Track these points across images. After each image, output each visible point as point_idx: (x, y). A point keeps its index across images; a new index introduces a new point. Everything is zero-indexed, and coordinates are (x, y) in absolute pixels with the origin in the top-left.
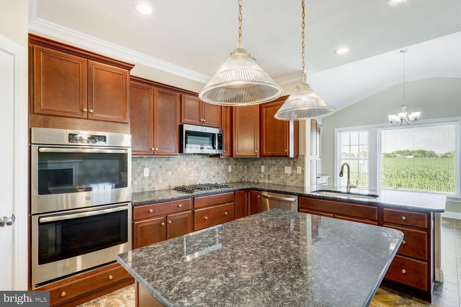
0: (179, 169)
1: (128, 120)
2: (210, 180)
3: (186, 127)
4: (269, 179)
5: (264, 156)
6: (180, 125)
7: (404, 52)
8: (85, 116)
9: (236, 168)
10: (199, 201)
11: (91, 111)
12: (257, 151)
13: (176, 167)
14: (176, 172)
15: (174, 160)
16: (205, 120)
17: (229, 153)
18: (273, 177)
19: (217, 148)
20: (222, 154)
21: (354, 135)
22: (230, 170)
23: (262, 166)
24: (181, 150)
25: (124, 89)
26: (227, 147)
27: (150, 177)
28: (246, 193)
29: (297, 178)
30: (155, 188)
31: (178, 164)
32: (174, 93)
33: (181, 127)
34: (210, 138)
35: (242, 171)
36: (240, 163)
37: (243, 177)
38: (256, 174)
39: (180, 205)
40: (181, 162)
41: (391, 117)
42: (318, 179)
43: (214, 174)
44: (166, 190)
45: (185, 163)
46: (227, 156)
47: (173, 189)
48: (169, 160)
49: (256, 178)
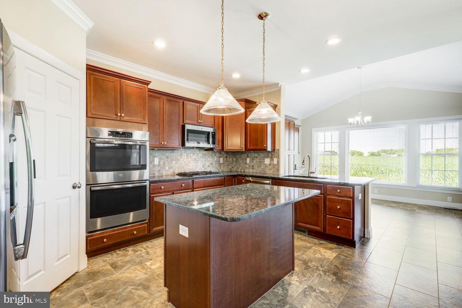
0: (181, 160)
1: (147, 122)
2: (205, 169)
3: (188, 127)
4: (253, 169)
5: (248, 150)
6: (182, 125)
7: (361, 68)
8: (119, 118)
9: (227, 160)
10: (197, 182)
11: (123, 115)
12: (243, 146)
13: (179, 158)
14: (179, 162)
15: (177, 152)
16: (201, 121)
17: (220, 148)
18: (256, 167)
19: (211, 143)
20: (215, 148)
21: (328, 134)
22: (222, 161)
23: (247, 158)
24: (183, 144)
25: (144, 99)
26: (219, 142)
27: (159, 165)
28: (234, 179)
29: (274, 167)
30: (162, 174)
31: (180, 155)
32: (178, 100)
33: (183, 127)
34: (206, 135)
35: (232, 162)
36: (230, 156)
37: (232, 167)
38: (242, 165)
39: (183, 185)
40: (183, 154)
41: (351, 120)
42: (296, 170)
43: (209, 164)
44: (171, 175)
45: (185, 155)
46: (219, 150)
47: (177, 175)
48: (173, 152)
49: (243, 168)
